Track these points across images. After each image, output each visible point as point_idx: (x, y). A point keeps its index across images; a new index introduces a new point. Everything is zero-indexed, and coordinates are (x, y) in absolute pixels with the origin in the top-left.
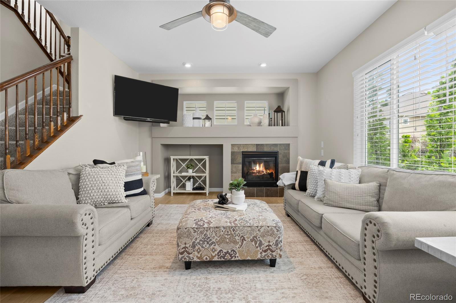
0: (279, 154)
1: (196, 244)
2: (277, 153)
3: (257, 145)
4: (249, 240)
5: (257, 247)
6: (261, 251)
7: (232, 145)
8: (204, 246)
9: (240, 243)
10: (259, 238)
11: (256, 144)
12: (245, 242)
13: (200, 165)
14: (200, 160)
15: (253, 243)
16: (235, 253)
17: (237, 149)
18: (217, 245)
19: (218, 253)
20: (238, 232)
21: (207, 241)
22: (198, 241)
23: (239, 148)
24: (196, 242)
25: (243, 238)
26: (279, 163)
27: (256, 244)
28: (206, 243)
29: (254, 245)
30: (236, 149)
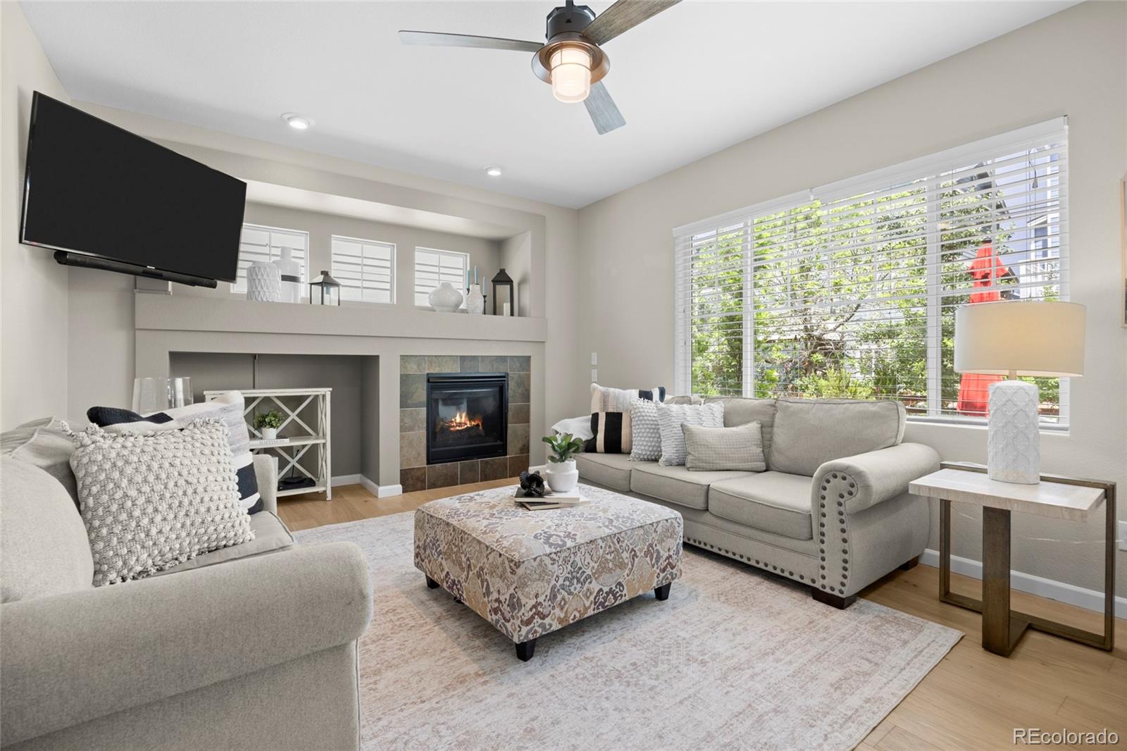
0: (510, 378)
1: (558, 590)
2: (504, 377)
3: (463, 358)
4: (643, 554)
5: (653, 566)
6: (658, 571)
7: (403, 357)
8: (572, 589)
9: (630, 566)
10: (656, 545)
11: (461, 357)
12: (636, 560)
13: (293, 416)
14: (294, 402)
15: (648, 559)
16: (621, 588)
17: (415, 367)
18: (594, 580)
19: (595, 599)
20: (626, 542)
21: (577, 578)
22: (561, 581)
23: (419, 365)
24: (558, 585)
25: (633, 553)
26: (510, 399)
27: (651, 560)
28: (575, 581)
29: (649, 562)
30: (412, 369)
